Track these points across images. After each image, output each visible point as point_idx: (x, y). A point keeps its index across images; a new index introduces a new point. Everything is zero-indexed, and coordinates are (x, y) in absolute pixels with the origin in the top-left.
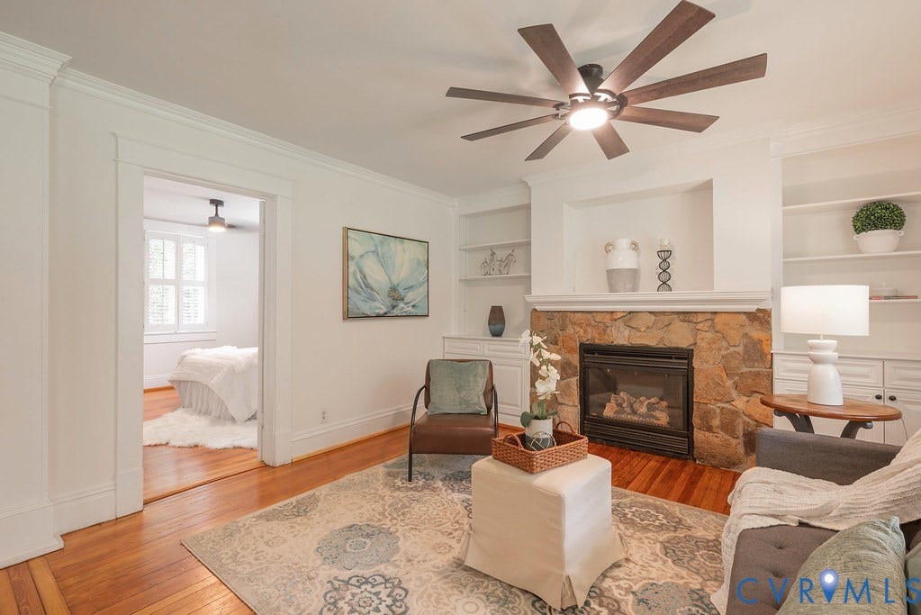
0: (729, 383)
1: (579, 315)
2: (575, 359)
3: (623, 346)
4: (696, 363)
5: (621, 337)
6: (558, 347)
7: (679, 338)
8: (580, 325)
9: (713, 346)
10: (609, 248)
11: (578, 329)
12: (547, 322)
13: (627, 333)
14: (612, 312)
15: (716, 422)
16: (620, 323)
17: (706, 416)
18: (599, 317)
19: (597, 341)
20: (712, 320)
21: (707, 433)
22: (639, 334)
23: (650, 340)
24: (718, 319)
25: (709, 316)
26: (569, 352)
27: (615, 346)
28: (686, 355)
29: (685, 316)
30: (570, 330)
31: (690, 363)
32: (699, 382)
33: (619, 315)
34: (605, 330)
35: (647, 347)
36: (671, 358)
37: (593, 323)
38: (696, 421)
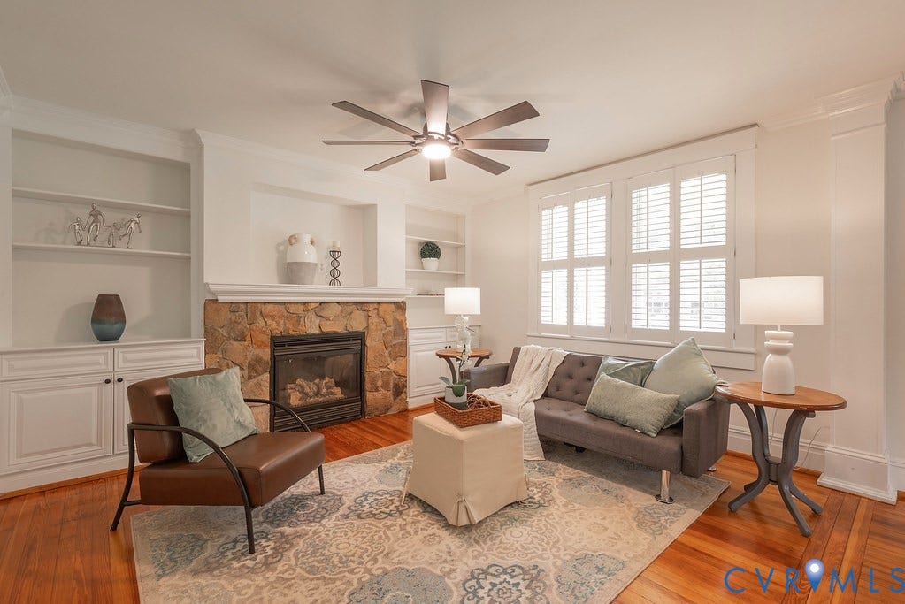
0: (387, 353)
1: (271, 306)
2: (266, 354)
3: (314, 334)
4: (368, 342)
5: (312, 327)
6: (246, 343)
7: (357, 324)
8: (272, 317)
9: (379, 328)
10: (292, 240)
11: (269, 322)
12: (230, 315)
13: (318, 321)
14: (305, 303)
15: (379, 383)
16: (311, 314)
17: (373, 382)
18: (292, 309)
19: (291, 332)
20: (378, 309)
21: (375, 393)
22: (328, 323)
23: (338, 327)
24: (381, 308)
25: (376, 306)
26: (259, 347)
27: (307, 335)
28: (360, 337)
29: (361, 306)
30: (260, 323)
31: (363, 344)
32: (370, 356)
33: (313, 306)
34: (298, 321)
35: (335, 332)
36: (349, 340)
37: (286, 314)
38: (368, 386)
